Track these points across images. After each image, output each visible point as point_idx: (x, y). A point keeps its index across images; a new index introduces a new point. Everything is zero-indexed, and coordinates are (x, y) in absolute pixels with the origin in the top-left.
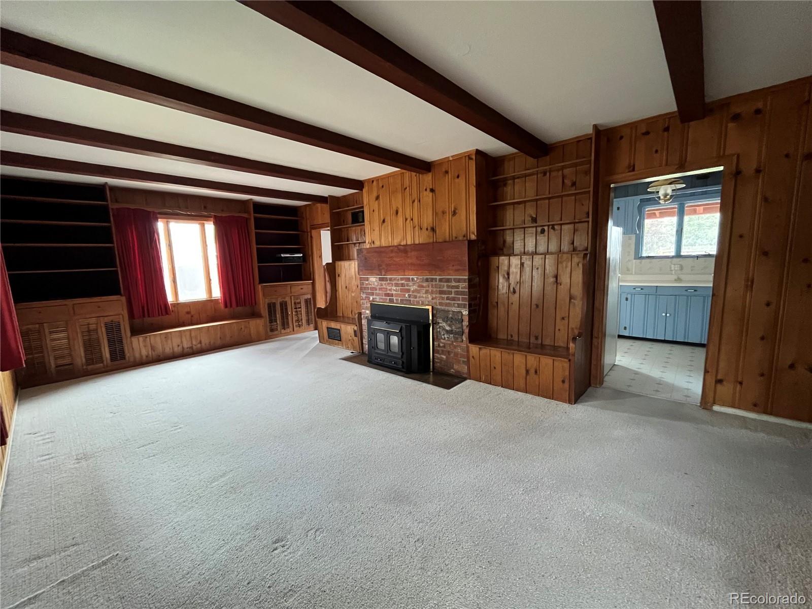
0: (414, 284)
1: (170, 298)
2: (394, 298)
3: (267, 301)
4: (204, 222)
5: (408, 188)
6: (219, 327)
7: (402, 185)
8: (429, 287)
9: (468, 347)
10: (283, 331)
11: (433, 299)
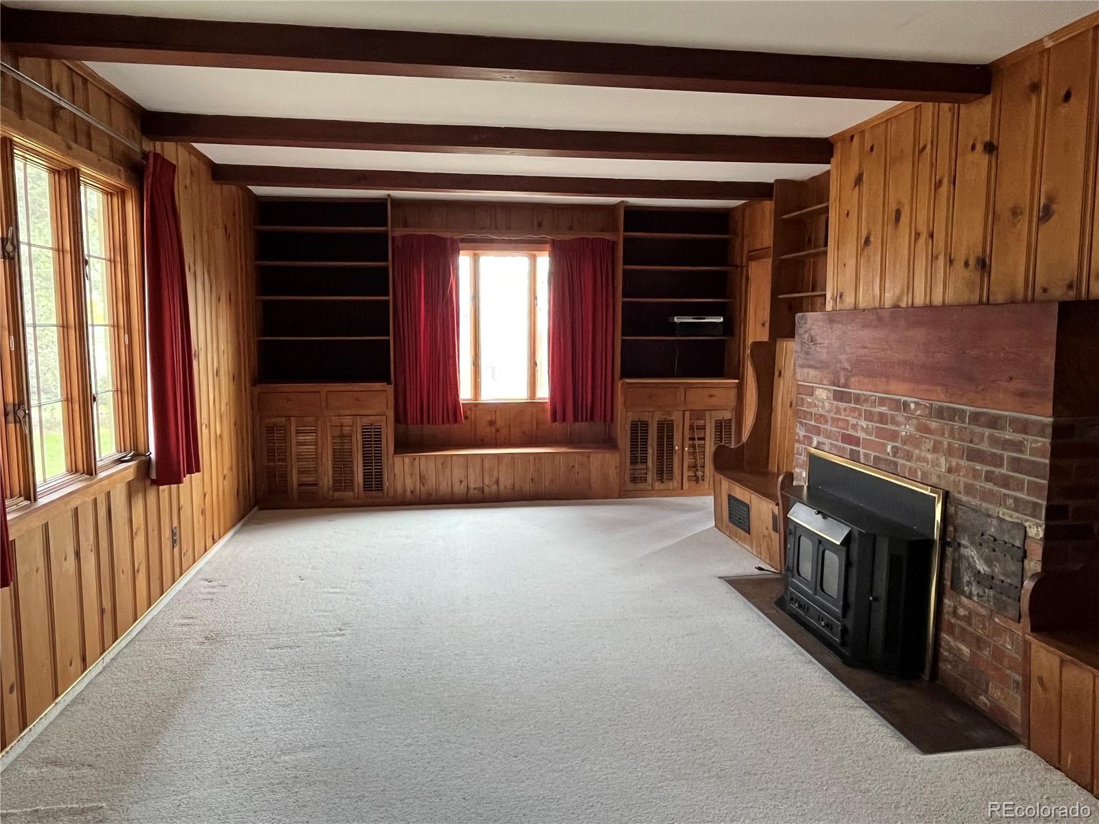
0: (908, 419)
1: (465, 393)
2: (862, 451)
3: (631, 416)
4: (534, 252)
5: (929, 146)
6: (531, 458)
7: (916, 140)
8: (943, 434)
9: (1027, 645)
10: (658, 485)
11: (950, 471)
